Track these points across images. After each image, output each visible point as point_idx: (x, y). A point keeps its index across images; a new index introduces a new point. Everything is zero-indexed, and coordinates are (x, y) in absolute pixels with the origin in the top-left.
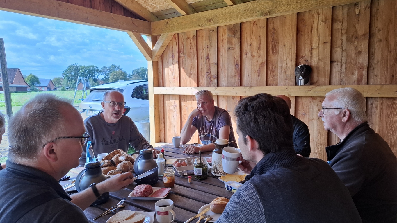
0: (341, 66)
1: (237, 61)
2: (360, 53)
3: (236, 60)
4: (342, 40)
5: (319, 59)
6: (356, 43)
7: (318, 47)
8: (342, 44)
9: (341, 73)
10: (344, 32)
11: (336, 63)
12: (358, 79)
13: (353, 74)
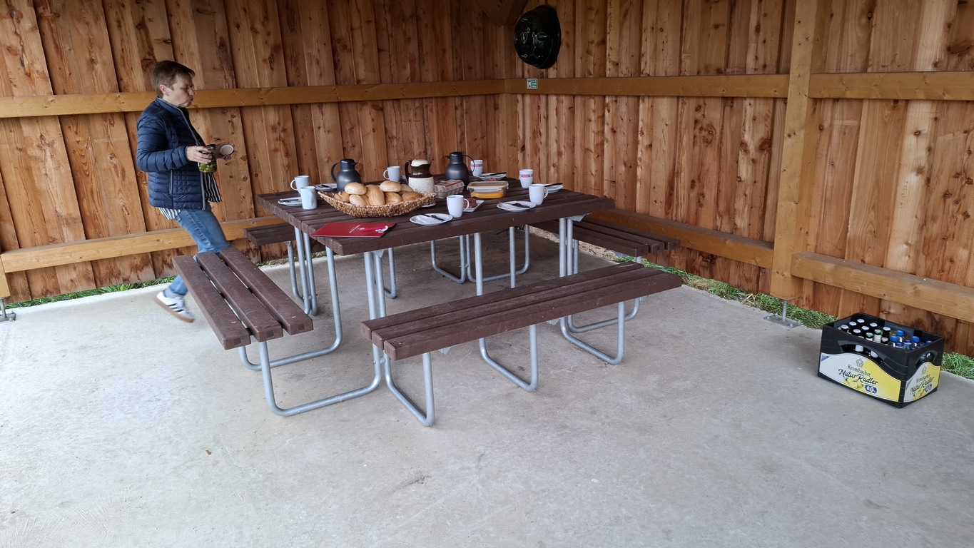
0: (390, 56)
1: (221, 38)
2: (409, 40)
3: (218, 37)
4: (386, 20)
5: (364, 46)
6: (404, 27)
7: (361, 27)
8: (387, 26)
9: (390, 67)
10: (387, 9)
11: (383, 52)
12: (411, 74)
13: (405, 68)
